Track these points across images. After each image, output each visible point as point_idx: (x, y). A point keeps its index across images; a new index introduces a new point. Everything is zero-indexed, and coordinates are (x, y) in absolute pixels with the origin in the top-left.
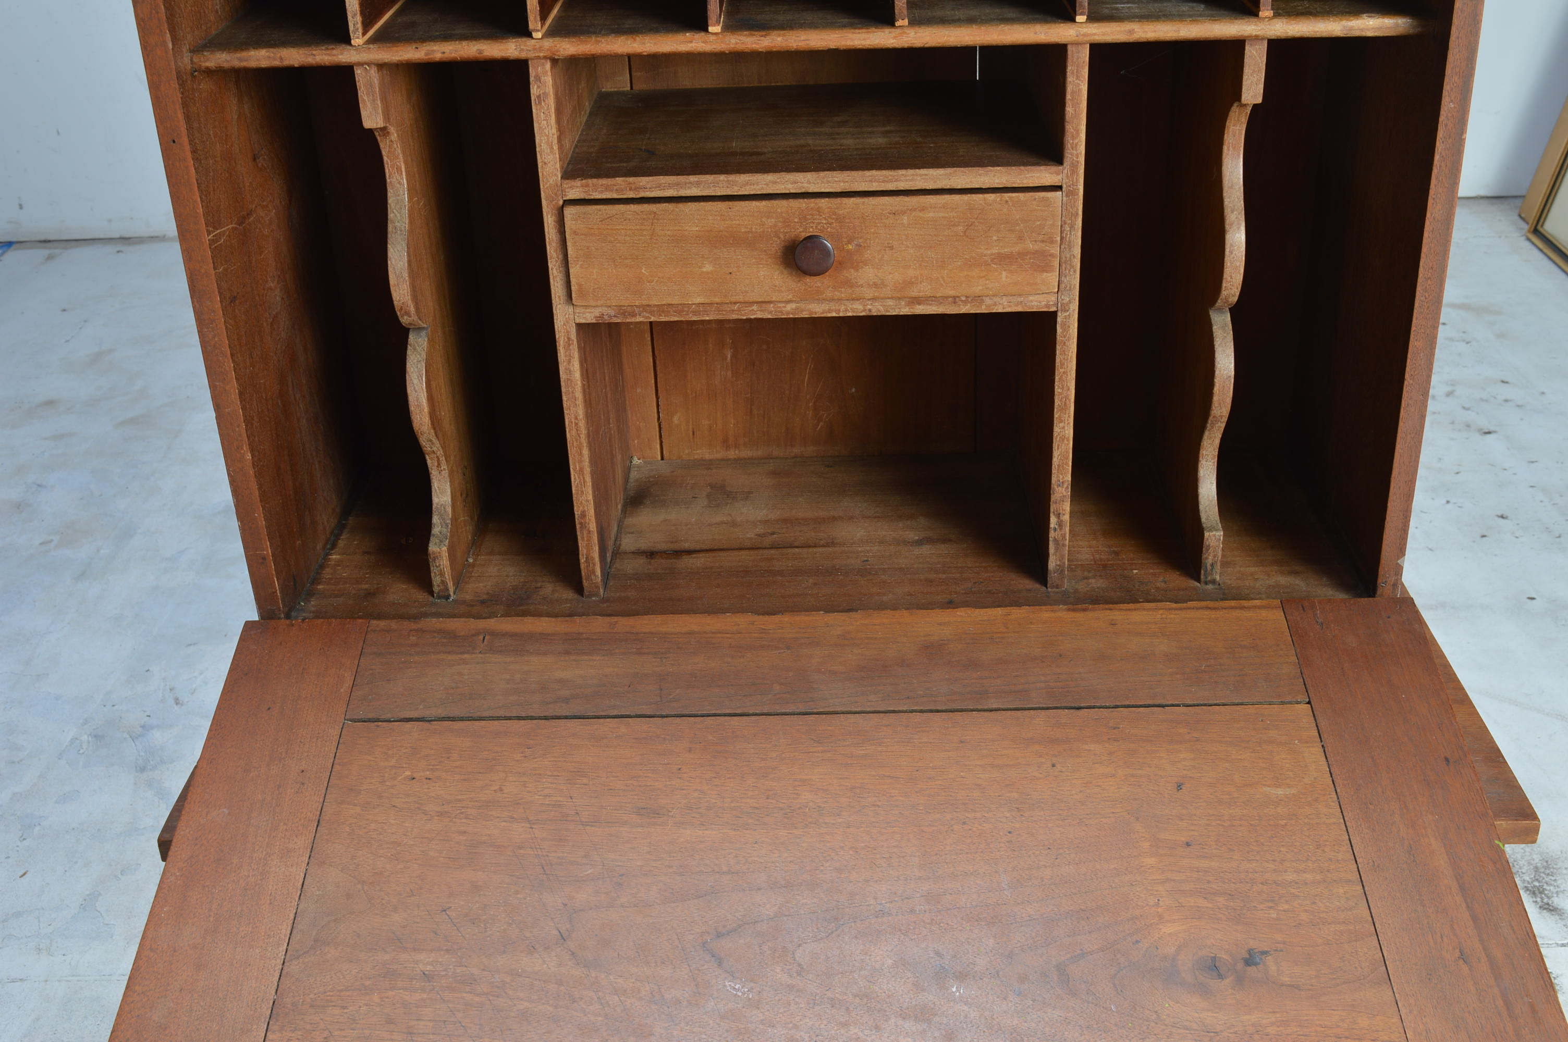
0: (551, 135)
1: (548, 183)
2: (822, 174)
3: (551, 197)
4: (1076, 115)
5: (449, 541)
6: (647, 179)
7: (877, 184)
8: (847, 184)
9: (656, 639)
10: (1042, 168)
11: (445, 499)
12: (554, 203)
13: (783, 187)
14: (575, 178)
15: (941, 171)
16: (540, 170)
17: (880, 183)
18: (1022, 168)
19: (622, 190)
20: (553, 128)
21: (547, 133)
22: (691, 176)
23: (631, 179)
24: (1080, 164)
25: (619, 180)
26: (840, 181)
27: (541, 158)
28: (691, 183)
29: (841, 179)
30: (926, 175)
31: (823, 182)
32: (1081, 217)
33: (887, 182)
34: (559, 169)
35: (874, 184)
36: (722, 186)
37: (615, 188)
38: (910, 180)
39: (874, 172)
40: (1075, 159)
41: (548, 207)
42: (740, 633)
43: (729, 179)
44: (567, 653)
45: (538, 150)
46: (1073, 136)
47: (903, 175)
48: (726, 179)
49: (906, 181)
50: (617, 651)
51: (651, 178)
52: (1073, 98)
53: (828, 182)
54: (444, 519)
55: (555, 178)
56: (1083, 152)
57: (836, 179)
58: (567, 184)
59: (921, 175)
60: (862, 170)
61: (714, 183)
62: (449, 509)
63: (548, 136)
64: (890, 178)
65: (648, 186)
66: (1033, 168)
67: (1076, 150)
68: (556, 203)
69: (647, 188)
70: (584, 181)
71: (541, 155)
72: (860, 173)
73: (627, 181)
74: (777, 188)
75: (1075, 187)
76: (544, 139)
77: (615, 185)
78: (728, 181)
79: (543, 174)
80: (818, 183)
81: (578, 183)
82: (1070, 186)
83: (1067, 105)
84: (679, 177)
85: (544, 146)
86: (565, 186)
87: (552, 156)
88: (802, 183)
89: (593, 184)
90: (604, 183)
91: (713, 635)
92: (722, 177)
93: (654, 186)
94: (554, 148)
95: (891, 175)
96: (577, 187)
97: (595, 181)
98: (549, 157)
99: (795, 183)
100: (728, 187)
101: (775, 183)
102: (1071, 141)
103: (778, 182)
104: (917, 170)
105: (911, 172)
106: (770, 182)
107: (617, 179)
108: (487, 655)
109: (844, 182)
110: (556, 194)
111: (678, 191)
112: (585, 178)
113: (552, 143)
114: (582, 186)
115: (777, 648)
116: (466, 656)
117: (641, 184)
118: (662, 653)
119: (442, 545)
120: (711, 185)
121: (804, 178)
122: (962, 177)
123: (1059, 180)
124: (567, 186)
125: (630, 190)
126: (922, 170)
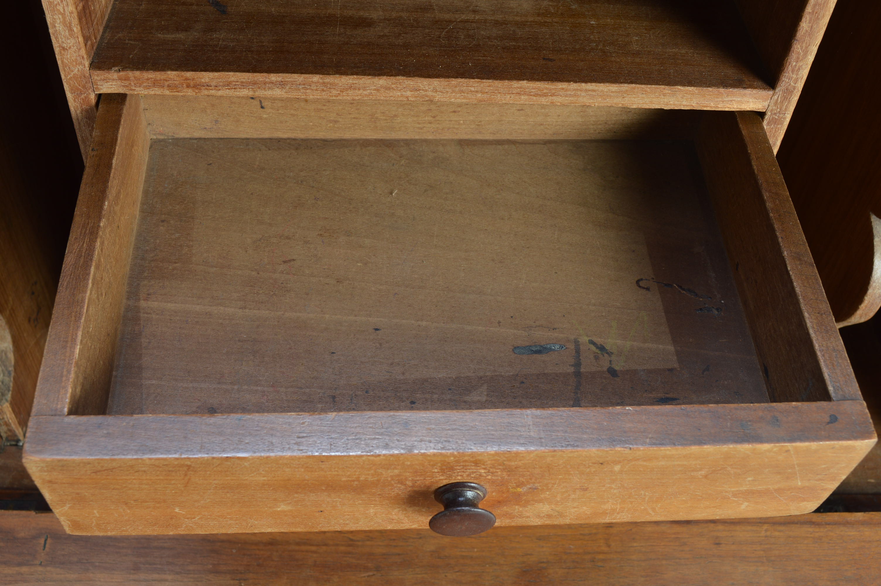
0: (67, 13)
1: (72, 74)
2: (454, 82)
3: (78, 89)
4: (811, 33)
5: (12, 395)
6: (211, 75)
7: (526, 97)
8: (485, 95)
9: (234, 551)
10: (748, 91)
11: (6, 345)
12: (83, 96)
13: (399, 94)
14: (109, 68)
15: (614, 87)
16: (58, 57)
17: (532, 97)
18: (722, 90)
19: (176, 87)
20: (70, 4)
21: (62, 11)
22: (272, 75)
23: (189, 74)
24: (796, 90)
25: (172, 74)
26: (477, 92)
27: (58, 41)
28: (272, 83)
29: (479, 89)
30: (594, 91)
31: (453, 91)
32: (778, 148)
33: (540, 96)
34: (85, 57)
35: (522, 97)
36: (315, 88)
37: (167, 83)
38: (571, 96)
39: (524, 83)
40: (792, 84)
41: (74, 100)
42: (326, 545)
43: (326, 81)
44: (136, 569)
45: (51, 31)
46: (798, 58)
47: (563, 89)
48: (321, 81)
49: (566, 96)
50: (191, 568)
51: (216, 74)
52: (813, 12)
53: (462, 92)
54: (5, 366)
55: (81, 67)
56: (805, 77)
57: (473, 89)
58: (98, 76)
59: (586, 90)
60: (508, 79)
61: (304, 85)
62: (11, 356)
63: (63, 15)
64: (545, 91)
65: (213, 83)
66: (735, 90)
67: (797, 75)
68: (86, 97)
69: (211, 86)
70: (121, 73)
71: (56, 38)
72: (506, 83)
73: (182, 76)
74: (391, 94)
75: (781, 115)
76: (59, 19)
77: (166, 80)
78: (324, 83)
79: (62, 62)
80: (448, 92)
81: (114, 74)
82: (775, 114)
83: (803, 20)
84: (255, 74)
85: (59, 27)
86: (96, 77)
87: (73, 41)
88: (426, 91)
89: (135, 77)
90: (150, 76)
91: (297, 548)
92: (316, 78)
93: (221, 84)
94: (75, 29)
95: (547, 88)
96: (113, 80)
97: (137, 73)
98: (69, 41)
99: (416, 90)
100: (323, 90)
101: (388, 88)
102: (794, 64)
103: (392, 88)
104: (583, 84)
105: (573, 86)
106: (381, 87)
107: (169, 72)
108: (49, 569)
109: (483, 93)
110: (84, 87)
111: (254, 92)
112: (124, 69)
113: (70, 23)
114: (120, 79)
115: (366, 569)
116: (24, 569)
117: (203, 80)
118: (241, 573)
119: (4, 401)
120: (301, 87)
121: (429, 85)
122: (641, 96)
123: (765, 106)
124: (99, 78)
125: (188, 86)
126: (589, 84)
